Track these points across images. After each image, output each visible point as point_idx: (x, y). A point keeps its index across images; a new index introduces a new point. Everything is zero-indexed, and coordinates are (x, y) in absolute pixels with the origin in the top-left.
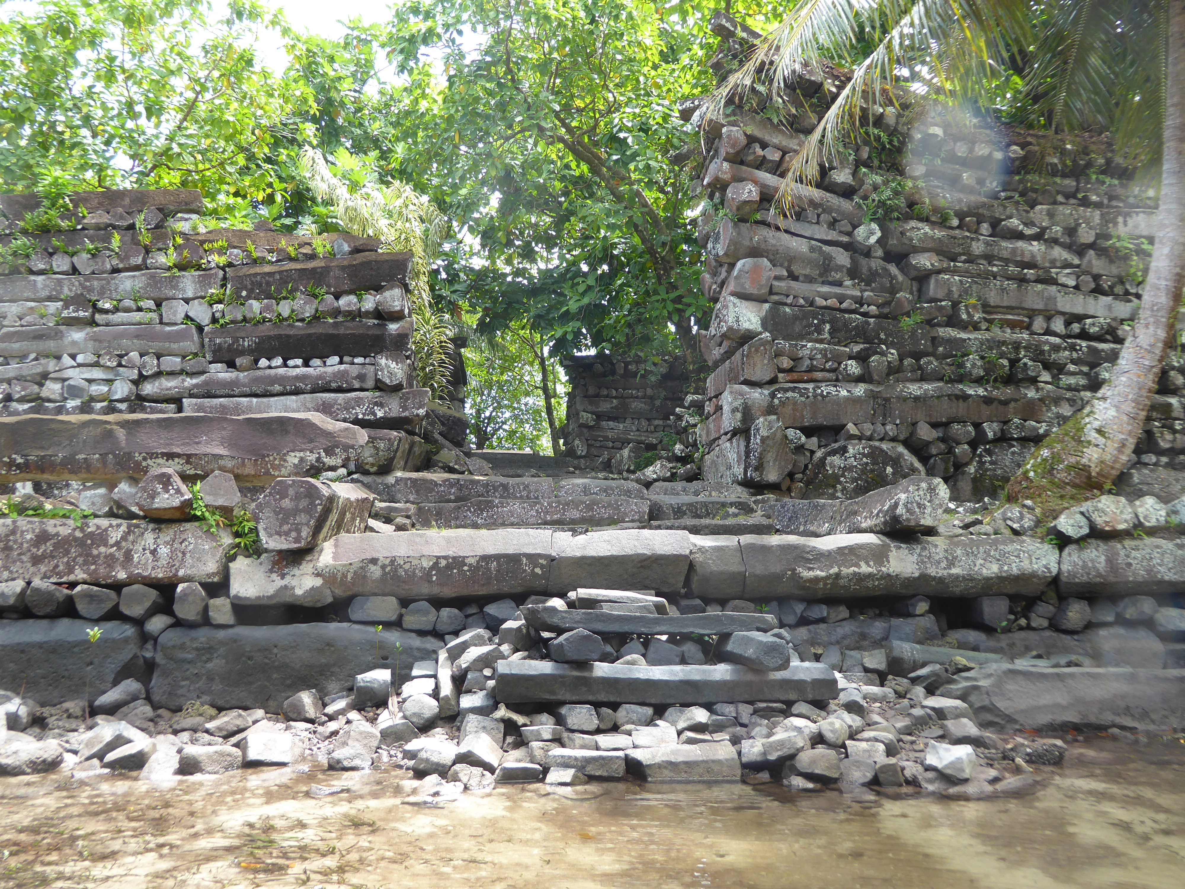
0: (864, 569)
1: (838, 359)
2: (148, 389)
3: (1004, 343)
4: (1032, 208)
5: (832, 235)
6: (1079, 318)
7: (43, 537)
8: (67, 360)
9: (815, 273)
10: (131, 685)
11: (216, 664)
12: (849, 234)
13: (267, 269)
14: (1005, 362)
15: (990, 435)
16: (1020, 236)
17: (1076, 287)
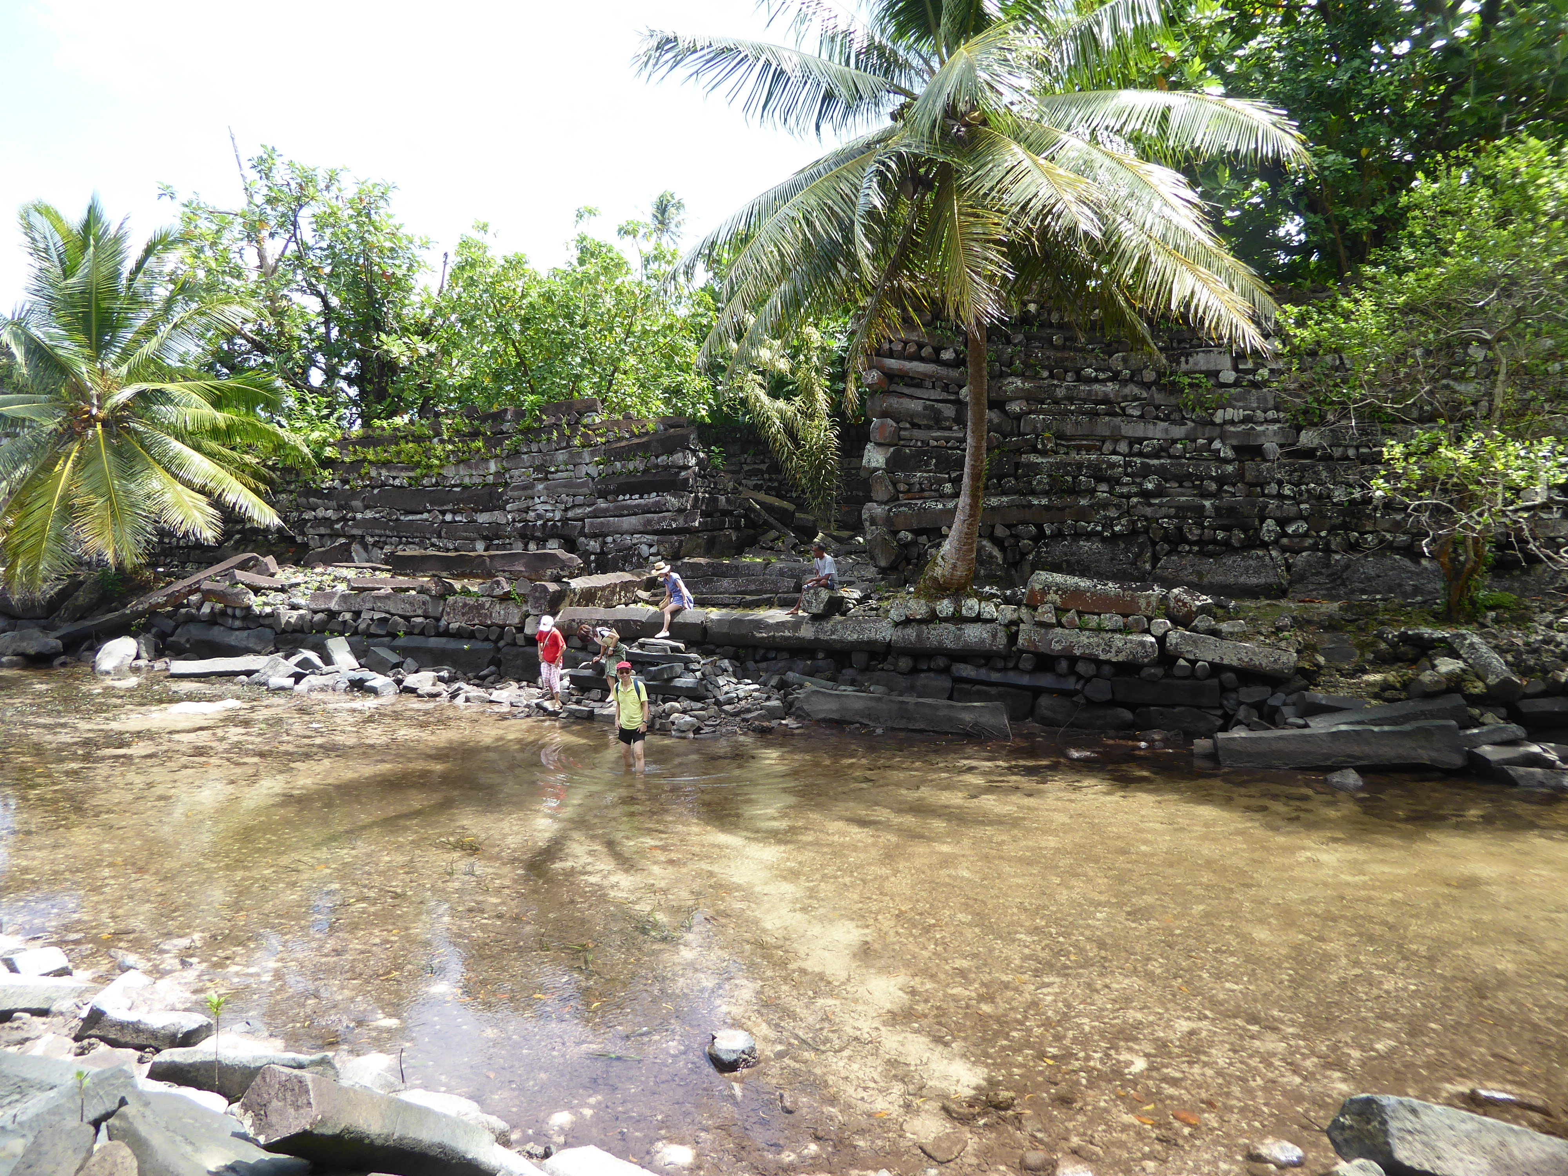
0: (787, 634)
1: (940, 482)
2: (570, 514)
3: (1069, 464)
4: (1111, 356)
5: (944, 396)
6: (1140, 441)
7: (465, 605)
8: (537, 500)
9: (932, 423)
10: (492, 668)
11: (519, 662)
12: (957, 393)
13: (623, 444)
14: (1069, 479)
15: (1048, 532)
16: (1096, 380)
17: (1142, 417)
